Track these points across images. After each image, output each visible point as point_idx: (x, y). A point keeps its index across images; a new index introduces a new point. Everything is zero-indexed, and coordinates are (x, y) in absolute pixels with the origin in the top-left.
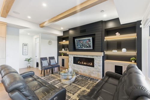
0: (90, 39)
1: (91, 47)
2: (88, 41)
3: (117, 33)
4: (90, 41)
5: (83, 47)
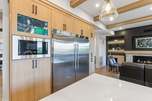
5: (148, 46)
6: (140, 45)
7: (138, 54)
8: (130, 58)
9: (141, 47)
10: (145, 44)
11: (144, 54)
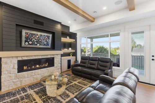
0: (49, 36)
1: (49, 45)
2: (46, 37)
3: (68, 37)
4: (49, 39)
5: (38, 45)
6: (28, 42)
7: (27, 56)
8: (12, 66)
9: (30, 44)
10: (35, 41)
11: (35, 56)
